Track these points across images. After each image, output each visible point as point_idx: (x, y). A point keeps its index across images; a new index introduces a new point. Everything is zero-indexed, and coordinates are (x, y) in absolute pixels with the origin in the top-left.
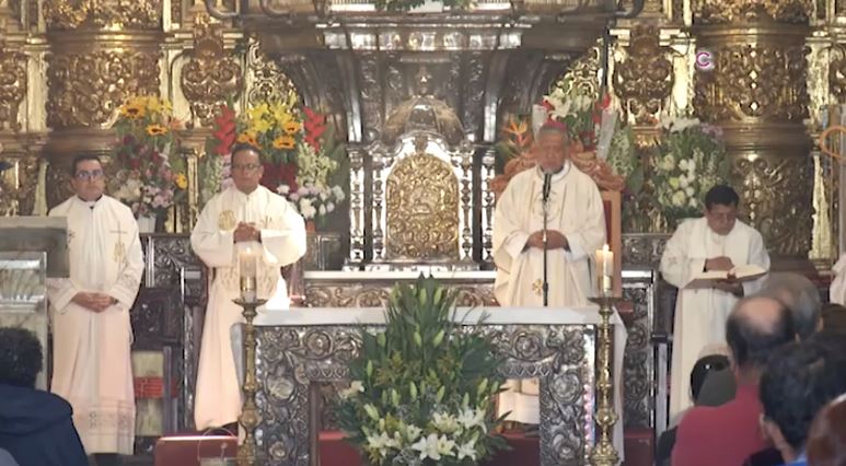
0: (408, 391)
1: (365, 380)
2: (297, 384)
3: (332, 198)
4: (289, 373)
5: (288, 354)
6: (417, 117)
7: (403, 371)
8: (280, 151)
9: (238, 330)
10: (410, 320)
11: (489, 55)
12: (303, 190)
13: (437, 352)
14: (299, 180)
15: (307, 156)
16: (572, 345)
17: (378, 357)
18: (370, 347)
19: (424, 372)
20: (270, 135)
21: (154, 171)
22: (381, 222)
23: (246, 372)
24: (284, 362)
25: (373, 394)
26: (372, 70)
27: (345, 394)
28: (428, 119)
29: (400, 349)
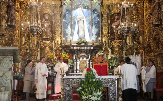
0: (89, 89)
1: (82, 87)
2: (70, 87)
3: (72, 65)
4: (69, 86)
5: (69, 83)
6: (82, 55)
7: (88, 85)
8: (66, 60)
9: (61, 79)
10: (89, 77)
11: (89, 50)
12: (69, 64)
13: (93, 82)
14: (68, 63)
15: (69, 60)
16: (114, 81)
17: (84, 84)
18: (82, 82)
19: (91, 86)
20: (65, 58)
21: (51, 62)
22: (78, 68)
23: (62, 86)
24: (68, 84)
25: (83, 89)
26: (76, 51)
27: (78, 89)
28: (84, 56)
29: (87, 82)
